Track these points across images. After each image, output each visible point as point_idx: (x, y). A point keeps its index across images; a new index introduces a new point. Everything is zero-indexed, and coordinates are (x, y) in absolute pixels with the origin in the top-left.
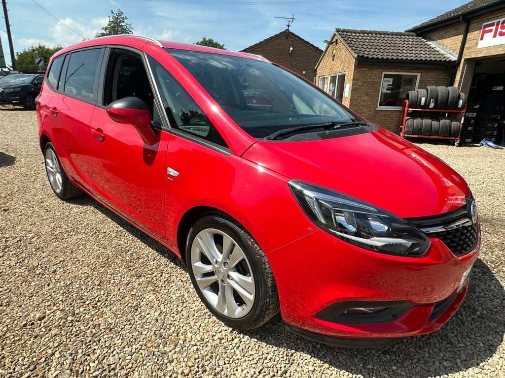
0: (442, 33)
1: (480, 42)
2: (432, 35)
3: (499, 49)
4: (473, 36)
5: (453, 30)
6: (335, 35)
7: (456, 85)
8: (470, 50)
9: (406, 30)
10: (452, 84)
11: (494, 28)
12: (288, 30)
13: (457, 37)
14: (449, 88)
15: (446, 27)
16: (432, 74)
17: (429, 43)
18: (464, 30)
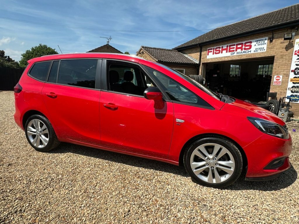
0: (190, 51)
1: (207, 56)
2: (185, 51)
3: (216, 60)
4: (204, 53)
5: (195, 50)
6: (141, 49)
7: (200, 74)
8: (204, 59)
9: (172, 48)
10: (198, 74)
11: (212, 50)
12: (108, 44)
13: (197, 53)
14: (198, 75)
15: (191, 48)
16: (189, 69)
17: (184, 55)
18: (200, 50)
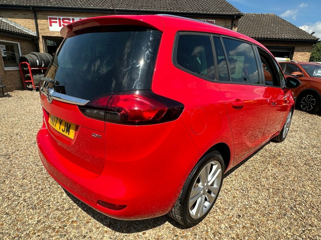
0: (11, 14)
1: (50, 27)
4: (43, 22)
5: (22, 14)
8: (44, 31)
11: (57, 21)
18: (33, 17)
